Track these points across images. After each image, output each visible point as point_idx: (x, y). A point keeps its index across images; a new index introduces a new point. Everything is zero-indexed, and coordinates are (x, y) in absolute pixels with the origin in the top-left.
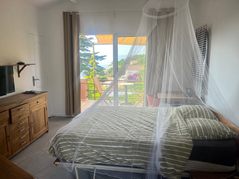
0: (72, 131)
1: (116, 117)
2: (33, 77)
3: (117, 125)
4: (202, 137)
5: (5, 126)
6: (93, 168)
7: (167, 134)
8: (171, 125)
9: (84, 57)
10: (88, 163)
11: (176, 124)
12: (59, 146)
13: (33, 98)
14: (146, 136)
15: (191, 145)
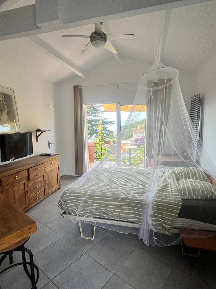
0: (76, 188)
1: (116, 177)
2: (49, 142)
3: (116, 184)
4: (191, 197)
5: (24, 183)
6: (94, 221)
7: (159, 193)
8: (164, 185)
9: (95, 122)
10: (90, 216)
11: (168, 185)
12: (66, 201)
13: (48, 159)
14: (140, 195)
15: (180, 204)
